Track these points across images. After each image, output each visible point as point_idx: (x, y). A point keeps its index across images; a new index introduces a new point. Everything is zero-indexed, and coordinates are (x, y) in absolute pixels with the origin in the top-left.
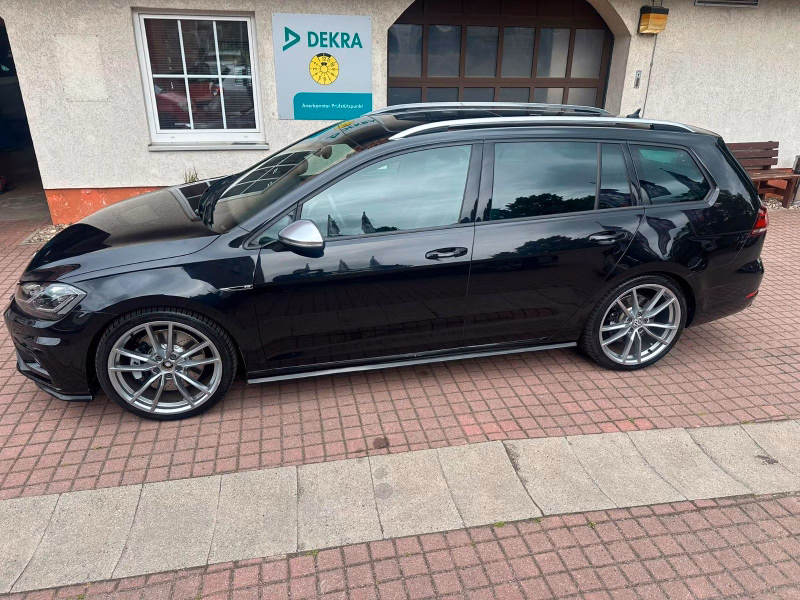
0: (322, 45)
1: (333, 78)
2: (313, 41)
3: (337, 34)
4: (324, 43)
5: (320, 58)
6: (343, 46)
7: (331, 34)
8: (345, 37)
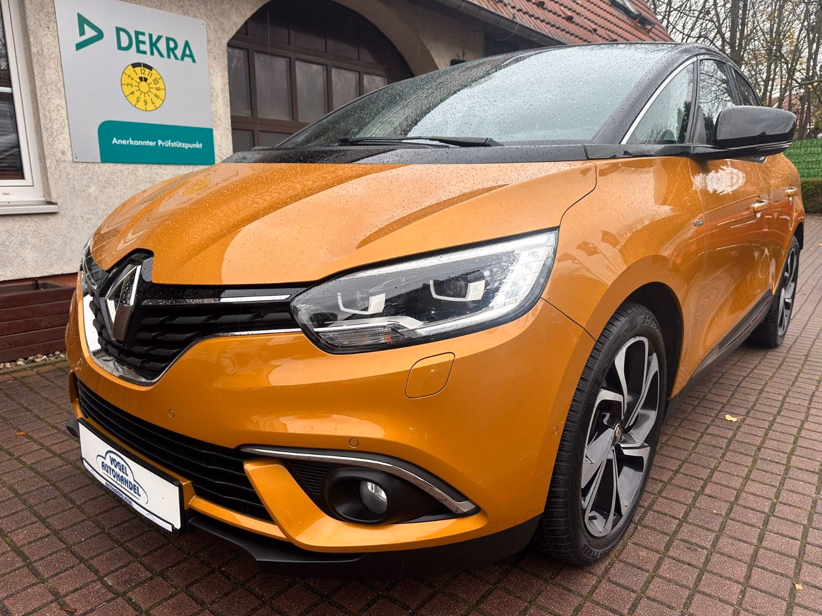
0: (139, 51)
1: (158, 102)
2: (125, 42)
3: (159, 38)
4: (142, 47)
5: (138, 69)
6: (169, 57)
7: (151, 36)
8: (172, 45)
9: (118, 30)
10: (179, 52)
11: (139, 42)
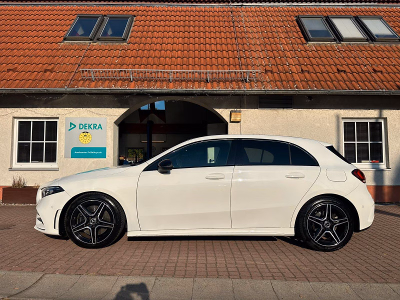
0: (85, 129)
1: (89, 141)
2: (81, 127)
3: (92, 124)
6: (94, 129)
7: (89, 124)
8: (95, 126)
9: (80, 124)
10: (97, 127)
11: (85, 126)
